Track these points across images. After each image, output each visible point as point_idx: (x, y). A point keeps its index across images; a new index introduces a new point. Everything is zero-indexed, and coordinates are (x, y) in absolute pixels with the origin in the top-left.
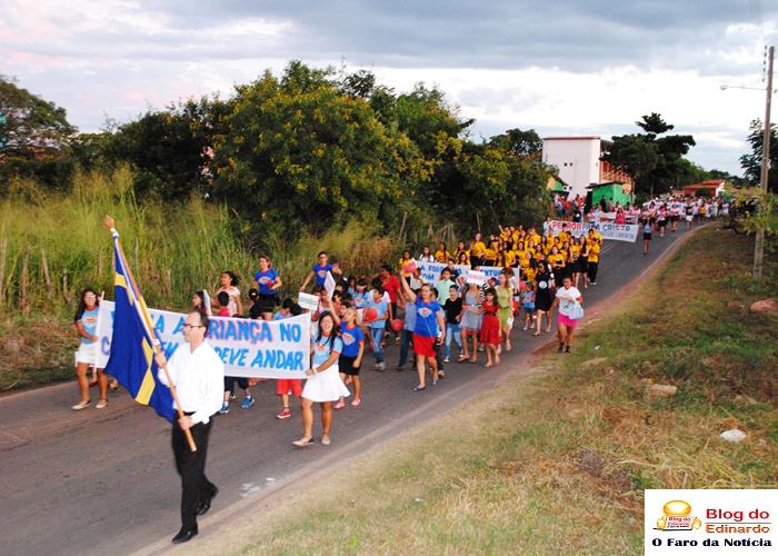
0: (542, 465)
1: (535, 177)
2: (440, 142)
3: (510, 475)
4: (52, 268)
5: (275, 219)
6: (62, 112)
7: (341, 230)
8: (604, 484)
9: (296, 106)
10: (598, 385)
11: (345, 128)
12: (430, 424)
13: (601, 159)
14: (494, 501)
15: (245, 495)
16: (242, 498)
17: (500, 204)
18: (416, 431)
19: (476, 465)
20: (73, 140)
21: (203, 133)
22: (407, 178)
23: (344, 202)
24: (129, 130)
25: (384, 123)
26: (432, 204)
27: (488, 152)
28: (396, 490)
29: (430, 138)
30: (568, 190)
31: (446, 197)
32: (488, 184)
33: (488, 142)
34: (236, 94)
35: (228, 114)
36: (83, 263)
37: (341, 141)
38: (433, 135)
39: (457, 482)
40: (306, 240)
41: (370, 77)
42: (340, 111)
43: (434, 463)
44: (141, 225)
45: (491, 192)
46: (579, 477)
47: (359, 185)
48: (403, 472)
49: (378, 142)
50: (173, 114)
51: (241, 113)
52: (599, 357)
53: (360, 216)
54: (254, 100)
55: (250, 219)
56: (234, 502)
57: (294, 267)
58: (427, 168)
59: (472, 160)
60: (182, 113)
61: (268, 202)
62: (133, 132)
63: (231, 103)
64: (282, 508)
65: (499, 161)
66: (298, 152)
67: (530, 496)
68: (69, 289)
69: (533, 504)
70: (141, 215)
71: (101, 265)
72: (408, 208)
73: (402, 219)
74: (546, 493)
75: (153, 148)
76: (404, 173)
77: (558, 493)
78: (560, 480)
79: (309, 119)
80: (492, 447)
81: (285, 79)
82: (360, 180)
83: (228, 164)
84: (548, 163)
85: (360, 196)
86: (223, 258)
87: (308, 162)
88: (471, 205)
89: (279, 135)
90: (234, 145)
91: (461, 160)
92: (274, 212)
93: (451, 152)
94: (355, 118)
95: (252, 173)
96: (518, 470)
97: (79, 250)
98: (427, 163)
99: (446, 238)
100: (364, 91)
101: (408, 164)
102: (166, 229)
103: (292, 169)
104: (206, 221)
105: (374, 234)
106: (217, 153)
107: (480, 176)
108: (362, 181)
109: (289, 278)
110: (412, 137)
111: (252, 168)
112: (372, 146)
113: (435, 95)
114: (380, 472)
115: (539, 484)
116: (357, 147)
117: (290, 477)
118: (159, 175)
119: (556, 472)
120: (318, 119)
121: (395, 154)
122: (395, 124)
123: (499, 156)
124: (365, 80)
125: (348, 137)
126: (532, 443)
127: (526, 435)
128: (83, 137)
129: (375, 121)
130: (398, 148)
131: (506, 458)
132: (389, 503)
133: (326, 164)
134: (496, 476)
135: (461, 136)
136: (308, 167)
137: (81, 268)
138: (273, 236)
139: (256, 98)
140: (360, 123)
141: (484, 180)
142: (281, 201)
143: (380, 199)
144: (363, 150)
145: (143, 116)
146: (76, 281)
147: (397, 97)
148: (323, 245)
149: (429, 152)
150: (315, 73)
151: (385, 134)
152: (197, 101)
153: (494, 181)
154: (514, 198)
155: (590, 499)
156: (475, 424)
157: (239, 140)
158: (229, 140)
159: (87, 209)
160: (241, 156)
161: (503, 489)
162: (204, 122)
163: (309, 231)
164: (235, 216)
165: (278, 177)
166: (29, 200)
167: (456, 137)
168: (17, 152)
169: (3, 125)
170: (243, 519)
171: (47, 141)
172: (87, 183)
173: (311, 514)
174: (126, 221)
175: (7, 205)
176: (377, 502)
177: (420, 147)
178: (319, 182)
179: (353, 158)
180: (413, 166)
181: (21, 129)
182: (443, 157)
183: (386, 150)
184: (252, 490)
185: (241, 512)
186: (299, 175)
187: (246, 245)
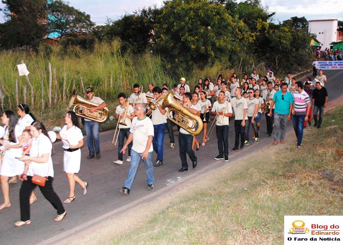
0: (305, 175)
1: (304, 40)
2: (258, 24)
3: (289, 179)
4: (85, 85)
5: (182, 62)
6: (88, 16)
7: (212, 66)
8: (335, 185)
9: (191, 9)
10: (333, 138)
11: (213, 18)
12: (251, 155)
13: (338, 30)
14: (281, 190)
15: (168, 184)
16: (167, 186)
17: (285, 53)
18: (245, 158)
19: (273, 174)
20: (93, 29)
21: (149, 24)
22: (243, 41)
23: (213, 53)
24: (117, 23)
25: (232, 16)
26: (254, 53)
27: (281, 28)
28: (235, 184)
29: (253, 22)
30: (321, 45)
31: (261, 50)
32: (281, 43)
33: (282, 23)
34: (164, 5)
35: (160, 14)
36: (98, 83)
37: (211, 25)
38: (255, 21)
39: (264, 181)
40: (196, 71)
42: (211, 11)
43: (253, 173)
44: (123, 66)
45: (283, 47)
46: (322, 181)
47: (220, 45)
48: (240, 176)
49: (229, 25)
50: (136, 15)
51: (166, 13)
52: (335, 125)
53: (221, 60)
54: (172, 7)
55: (171, 62)
56: (162, 187)
58: (252, 36)
59: (274, 32)
60: (140, 15)
61: (179, 54)
62: (119, 24)
63: (162, 9)
64: (184, 190)
65: (287, 32)
66: (192, 31)
67: (299, 189)
69: (300, 193)
70: (123, 60)
71: (106, 84)
72: (243, 56)
73: (240, 61)
74: (306, 188)
76: (241, 39)
77: (312, 188)
78: (313, 182)
79: (197, 15)
80: (281, 166)
82: (220, 43)
83: (160, 37)
84: (311, 33)
85: (221, 50)
86: (159, 79)
87: (196, 35)
88: (273, 54)
89: (183, 23)
90: (163, 29)
92: (181, 59)
93: (264, 29)
94: (218, 13)
95: (171, 41)
96: (293, 177)
97: (96, 77)
98: (252, 34)
99: (261, 69)
100: (222, 2)
101: (243, 35)
102: (134, 67)
103: (189, 38)
104: (151, 62)
105: (227, 68)
106: (156, 33)
107: (278, 40)
110: (245, 22)
111: (171, 38)
112: (226, 27)
113: (256, 1)
114: (228, 176)
115: (303, 183)
116: (219, 28)
117: (188, 177)
118: (130, 43)
119: (312, 178)
120: (201, 15)
121: (237, 30)
122: (237, 16)
123: (287, 30)
125: (215, 23)
126: (300, 165)
127: (297, 161)
128: (98, 27)
129: (228, 15)
130: (238, 28)
131: (287, 171)
132: (232, 190)
133: (205, 36)
134: (282, 179)
135: (268, 21)
137: (98, 85)
138: (181, 69)
140: (220, 16)
141: (280, 41)
142: (184, 54)
143: (229, 52)
144: (222, 28)
145: (123, 17)
147: (238, 3)
149: (253, 29)
151: (232, 21)
152: (147, 9)
153: (284, 42)
154: (294, 50)
155: (327, 191)
156: (273, 155)
157: (165, 26)
158: (161, 26)
159: (100, 60)
160: (166, 33)
161: (285, 185)
162: (150, 18)
163: (197, 67)
164: (164, 61)
165: (183, 43)
166: (77, 56)
167: (267, 21)
168: (70, 35)
169: (64, 23)
170: (167, 194)
171: (83, 29)
172: (100, 48)
173: (197, 194)
174: (117, 64)
175: (67, 57)
176: (227, 189)
177: (249, 27)
178: (201, 44)
179: (218, 33)
180: (246, 36)
181: (72, 25)
182: (260, 31)
183: (233, 29)
184: (171, 182)
185: (166, 192)
186: (192, 41)
187: (169, 74)
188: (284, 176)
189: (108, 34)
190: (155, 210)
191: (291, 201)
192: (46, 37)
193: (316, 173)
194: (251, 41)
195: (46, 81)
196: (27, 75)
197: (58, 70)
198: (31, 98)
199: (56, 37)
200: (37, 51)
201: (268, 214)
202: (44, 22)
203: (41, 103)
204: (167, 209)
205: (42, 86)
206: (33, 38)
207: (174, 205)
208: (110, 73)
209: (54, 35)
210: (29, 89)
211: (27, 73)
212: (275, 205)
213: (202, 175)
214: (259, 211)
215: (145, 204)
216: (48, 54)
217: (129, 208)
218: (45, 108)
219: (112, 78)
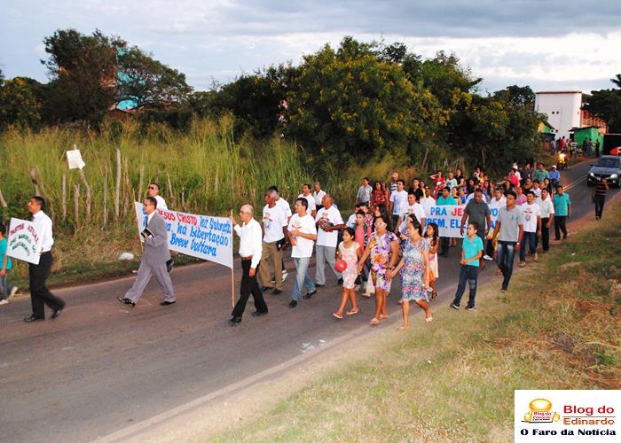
0: (526, 341)
1: (528, 123)
2: (455, 96)
3: (500, 347)
4: (174, 186)
5: (331, 153)
6: (182, 76)
7: (379, 162)
8: (575, 359)
9: (347, 70)
10: (573, 282)
11: (383, 85)
13: (582, 109)
14: (487, 366)
15: (304, 351)
16: (302, 353)
17: (498, 143)
19: (474, 340)
20: (190, 96)
21: (280, 91)
22: (429, 123)
23: (381, 141)
24: (229, 89)
25: (412, 82)
26: (448, 142)
27: (492, 103)
28: (413, 354)
29: (447, 92)
30: (554, 132)
31: (459, 138)
32: (491, 127)
33: (492, 95)
34: (304, 62)
35: (298, 76)
36: (194, 183)
37: (380, 96)
38: (450, 91)
39: (460, 351)
40: (353, 168)
41: (403, 48)
42: (380, 73)
43: (443, 336)
44: (237, 158)
45: (493, 134)
46: (554, 352)
47: (393, 127)
48: (421, 341)
49: (407, 96)
50: (259, 77)
51: (307, 75)
52: (576, 261)
53: (393, 152)
54: (317, 66)
55: (313, 153)
56: (293, 357)
57: (343, 188)
58: (445, 115)
59: (479, 109)
60: (265, 76)
61: (326, 140)
62: (231, 90)
63: (301, 68)
64: (330, 362)
65: (500, 110)
66: (348, 104)
67: (516, 365)
68: (185, 201)
69: (518, 371)
70: (236, 149)
71: (208, 185)
72: (429, 146)
73: (424, 154)
74: (528, 363)
75: (244, 102)
76: (427, 119)
77: (538, 364)
78: (540, 354)
79: (357, 79)
80: (488, 326)
81: (340, 50)
82: (394, 124)
83: (297, 112)
84: (539, 112)
85: (393, 136)
87: (355, 111)
88: (478, 144)
89: (334, 91)
90: (302, 99)
91: (471, 109)
92: (330, 148)
93: (463, 103)
94: (391, 78)
95: (315, 119)
96: (507, 344)
97: (192, 174)
98: (445, 112)
100: (397, 59)
101: (430, 113)
102: (254, 160)
103: (344, 116)
104: (282, 152)
105: (404, 165)
106: (290, 105)
107: (485, 121)
108: (395, 125)
109: (340, 196)
110: (433, 92)
111: (315, 116)
112: (403, 99)
113: (452, 60)
114: (402, 340)
115: (523, 356)
116: (392, 100)
117: (336, 340)
118: (249, 120)
119: (537, 347)
120: (363, 80)
121: (421, 105)
122: (421, 83)
123: (501, 106)
124: (399, 50)
125: (385, 92)
126: (519, 325)
127: (514, 318)
128: (197, 94)
129: (406, 80)
130: (423, 101)
131: (498, 335)
132: (408, 363)
133: (368, 112)
134: (489, 348)
135: (471, 91)
136: (355, 114)
137: (194, 187)
138: (329, 165)
139: (318, 64)
140: (394, 82)
141: (488, 124)
142: (335, 140)
143: (408, 139)
144: (396, 102)
145: (238, 79)
146: (191, 196)
147: (423, 62)
148: (366, 172)
149: (447, 103)
150: (363, 45)
151: (413, 90)
152: (276, 67)
153: (496, 125)
154: (512, 138)
155: (563, 369)
157: (306, 95)
158: (299, 95)
159: (199, 145)
160: (306, 107)
161: (494, 358)
162: (281, 82)
163: (355, 162)
164: (302, 151)
165: (333, 122)
166: (161, 138)
167: (468, 92)
168: (152, 105)
169: (142, 86)
170: (300, 368)
171: (172, 97)
172: (200, 127)
173: (350, 368)
174: (226, 153)
175: (146, 142)
176: (399, 362)
177: (439, 100)
178: (363, 126)
179: (388, 108)
180: (434, 114)
181: (155, 89)
182: (457, 107)
183: (414, 102)
184: (309, 348)
185: (300, 363)
186: (349, 120)
187: (309, 172)
188: (494, 343)
189: (212, 105)
190: (281, 393)
191: (503, 384)
192: (114, 106)
193: (544, 339)
194: (442, 122)
195: (111, 178)
196: (81, 168)
197: (131, 161)
198: (85, 205)
199: (130, 108)
200: (98, 130)
201: (466, 403)
202: (112, 84)
203: (102, 214)
204: (302, 392)
205: (105, 186)
206: (93, 109)
207: (312, 386)
208: (214, 168)
209: (126, 105)
210: (83, 190)
211: (82, 165)
212: (477, 390)
213: (361, 338)
214: (452, 399)
215: (266, 383)
216: (116, 134)
217: (240, 389)
218: (108, 222)
219: (217, 176)
